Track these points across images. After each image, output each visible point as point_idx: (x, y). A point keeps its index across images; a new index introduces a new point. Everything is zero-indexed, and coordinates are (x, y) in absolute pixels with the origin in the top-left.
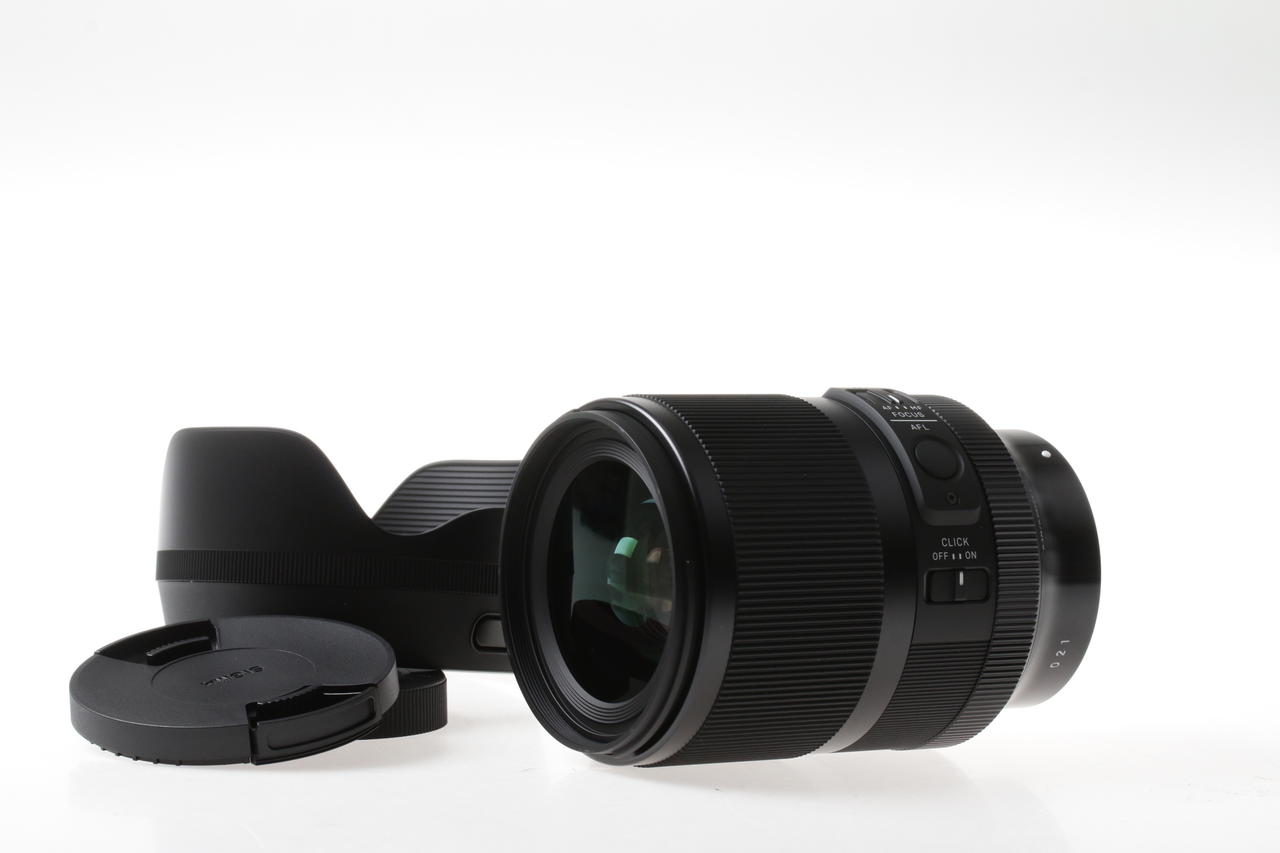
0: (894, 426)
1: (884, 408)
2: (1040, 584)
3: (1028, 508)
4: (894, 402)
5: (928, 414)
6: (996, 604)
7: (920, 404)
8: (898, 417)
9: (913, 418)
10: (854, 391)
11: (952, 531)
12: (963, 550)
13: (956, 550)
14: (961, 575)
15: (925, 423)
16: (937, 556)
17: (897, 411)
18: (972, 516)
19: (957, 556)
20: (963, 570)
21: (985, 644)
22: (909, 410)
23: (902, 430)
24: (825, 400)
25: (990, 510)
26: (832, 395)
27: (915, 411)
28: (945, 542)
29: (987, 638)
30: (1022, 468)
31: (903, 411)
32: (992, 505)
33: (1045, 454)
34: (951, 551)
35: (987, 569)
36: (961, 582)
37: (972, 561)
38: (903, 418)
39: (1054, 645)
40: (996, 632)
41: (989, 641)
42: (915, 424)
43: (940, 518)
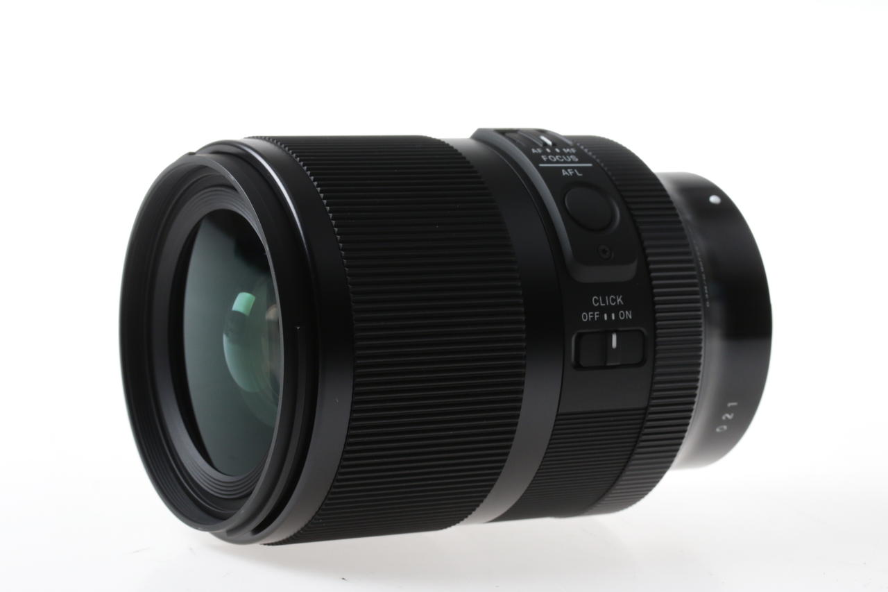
0: (543, 171)
1: (534, 151)
2: (703, 337)
3: (690, 261)
4: (545, 144)
5: (582, 157)
6: (654, 368)
7: (575, 146)
8: (549, 161)
9: (565, 162)
10: (503, 132)
11: (606, 289)
12: (616, 309)
13: (609, 310)
14: (614, 337)
15: (578, 168)
16: (587, 317)
17: (547, 154)
18: (627, 272)
19: (609, 316)
20: (617, 332)
21: (642, 412)
22: (562, 153)
23: (551, 176)
24: (473, 143)
25: (648, 264)
26: (480, 136)
27: (569, 154)
28: (596, 301)
29: (643, 404)
30: (686, 215)
31: (554, 153)
32: (650, 259)
33: (714, 199)
34: (602, 310)
35: (643, 329)
36: (614, 344)
37: (626, 321)
38: (554, 162)
39: (719, 409)
40: (654, 399)
41: (646, 409)
42: (566, 168)
43: (589, 274)
